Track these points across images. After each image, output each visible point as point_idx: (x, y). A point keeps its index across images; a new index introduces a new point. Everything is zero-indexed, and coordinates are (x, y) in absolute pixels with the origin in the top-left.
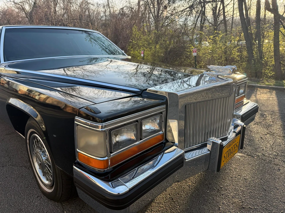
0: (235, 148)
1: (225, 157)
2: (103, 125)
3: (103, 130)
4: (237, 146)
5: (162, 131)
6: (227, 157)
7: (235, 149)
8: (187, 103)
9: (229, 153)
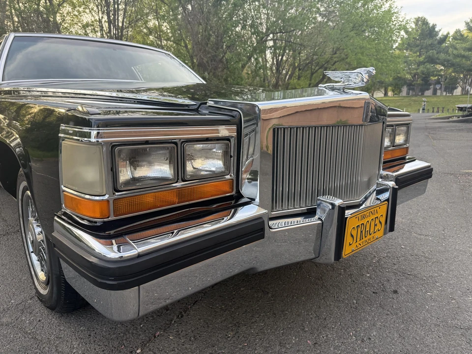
0: (376, 225)
1: (352, 236)
2: (100, 131)
3: (100, 140)
4: (380, 223)
5: (231, 176)
6: (358, 240)
7: (376, 229)
8: (277, 125)
9: (361, 232)
